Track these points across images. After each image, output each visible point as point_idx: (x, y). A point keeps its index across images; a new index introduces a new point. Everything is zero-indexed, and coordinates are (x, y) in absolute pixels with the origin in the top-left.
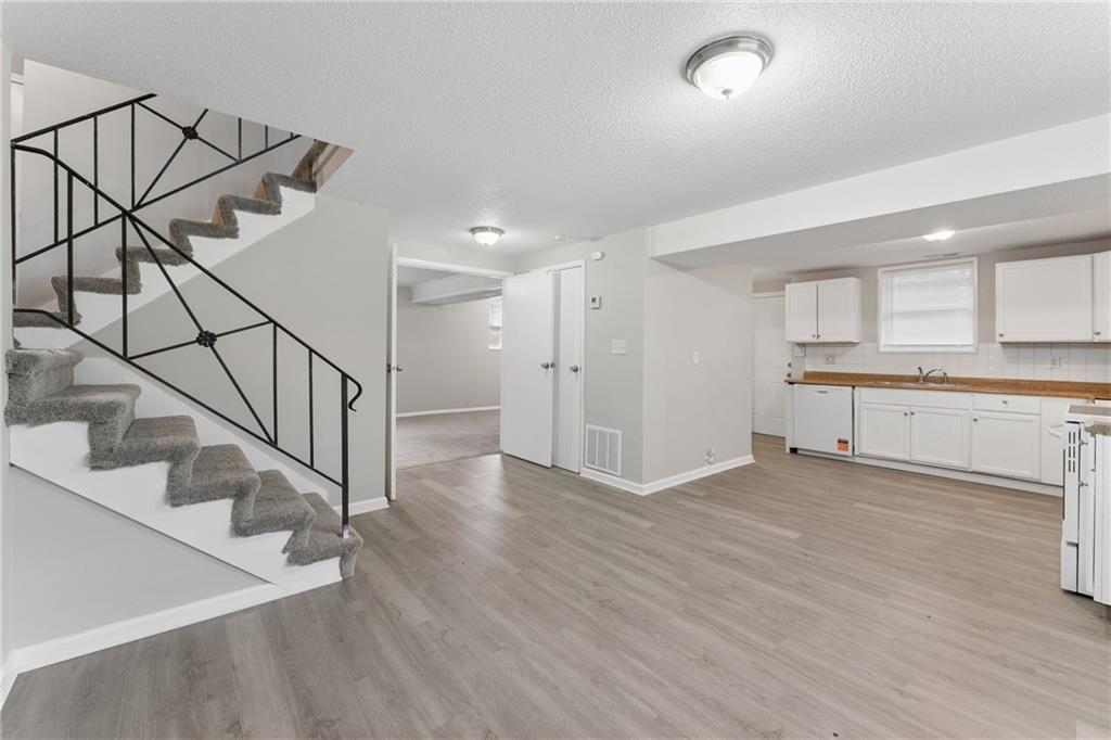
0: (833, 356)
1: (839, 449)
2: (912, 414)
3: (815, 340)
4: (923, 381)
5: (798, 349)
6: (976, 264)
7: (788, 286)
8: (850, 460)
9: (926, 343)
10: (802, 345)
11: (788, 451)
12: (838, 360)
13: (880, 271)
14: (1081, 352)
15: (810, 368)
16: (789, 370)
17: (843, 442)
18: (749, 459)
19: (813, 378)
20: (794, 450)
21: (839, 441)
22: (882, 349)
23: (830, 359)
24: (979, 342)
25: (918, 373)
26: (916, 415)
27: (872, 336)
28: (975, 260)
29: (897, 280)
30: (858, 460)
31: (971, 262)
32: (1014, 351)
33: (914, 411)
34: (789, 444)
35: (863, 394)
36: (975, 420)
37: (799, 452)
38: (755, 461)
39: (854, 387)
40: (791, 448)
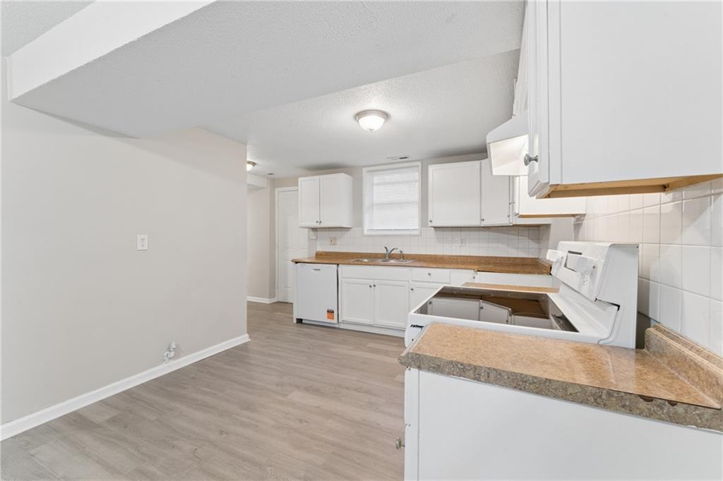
0: (335, 239)
1: (328, 318)
2: (374, 286)
3: (319, 225)
4: (387, 258)
5: (312, 233)
6: (420, 167)
7: (300, 179)
8: (337, 326)
9: (393, 228)
10: (314, 229)
11: (295, 321)
12: (338, 242)
13: (365, 170)
14: (474, 234)
15: (320, 249)
17: (330, 312)
18: (244, 338)
19: (323, 258)
20: (300, 321)
21: (328, 311)
22: (366, 232)
23: (333, 241)
24: (422, 227)
25: (385, 252)
26: (377, 286)
27: (359, 223)
28: (419, 163)
29: (376, 179)
30: (342, 326)
31: (418, 166)
32: (441, 233)
33: (376, 283)
34: (296, 315)
35: (346, 270)
36: (412, 289)
37: (303, 321)
38: (249, 340)
39: (338, 265)
40: (297, 319)
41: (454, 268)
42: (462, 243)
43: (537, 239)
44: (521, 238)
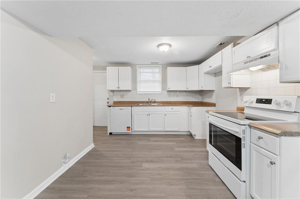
0: (123, 95)
1: (127, 130)
3: (118, 89)
4: (149, 103)
5: (111, 93)
6: (161, 67)
7: (107, 68)
8: (130, 134)
9: (149, 91)
10: (112, 91)
11: (108, 134)
12: (125, 97)
13: (137, 66)
14: (181, 93)
15: (115, 100)
16: (108, 101)
17: (128, 128)
18: (92, 146)
19: (117, 104)
20: (111, 134)
21: (127, 128)
22: (138, 93)
23: (122, 96)
24: (162, 90)
25: (148, 100)
26: (151, 115)
27: (135, 89)
28: (161, 66)
29: (142, 70)
30: (133, 133)
31: (160, 67)
33: (150, 114)
34: (109, 131)
35: (135, 109)
37: (113, 134)
38: (95, 146)
39: (132, 107)
40: (110, 133)
41: (181, 106)
42: (177, 96)
43: (201, 95)
44: (196, 95)
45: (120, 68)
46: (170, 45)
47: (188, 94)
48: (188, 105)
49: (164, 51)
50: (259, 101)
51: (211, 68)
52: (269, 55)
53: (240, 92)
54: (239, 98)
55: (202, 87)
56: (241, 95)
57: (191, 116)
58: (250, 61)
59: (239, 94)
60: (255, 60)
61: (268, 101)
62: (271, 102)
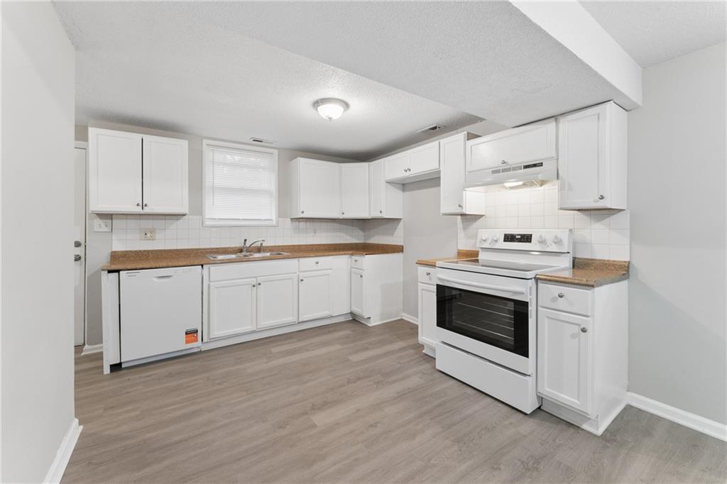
0: (153, 231)
1: (187, 342)
2: (259, 284)
3: (139, 210)
4: (244, 253)
6: (276, 154)
7: (91, 131)
11: (107, 370)
12: (158, 236)
13: (205, 142)
15: (119, 247)
16: (79, 251)
17: (191, 334)
20: (116, 367)
21: (186, 333)
22: (208, 223)
23: (148, 234)
25: (239, 245)
26: (262, 284)
27: (199, 210)
28: (276, 152)
30: (204, 348)
31: (273, 154)
33: (258, 282)
34: (110, 358)
36: (302, 280)
37: (126, 365)
38: (81, 427)
39: (202, 266)
40: (111, 366)
41: (337, 255)
43: (363, 230)
44: (354, 228)
45: (147, 138)
46: (346, 105)
47: (336, 225)
48: (351, 252)
49: (330, 118)
50: (509, 238)
51: (408, 174)
52: (541, 164)
53: (463, 222)
54: (461, 234)
55: (381, 212)
56: (465, 228)
57: (361, 276)
58: (504, 171)
59: (461, 225)
60: (514, 169)
61: (527, 238)
62: (531, 239)
